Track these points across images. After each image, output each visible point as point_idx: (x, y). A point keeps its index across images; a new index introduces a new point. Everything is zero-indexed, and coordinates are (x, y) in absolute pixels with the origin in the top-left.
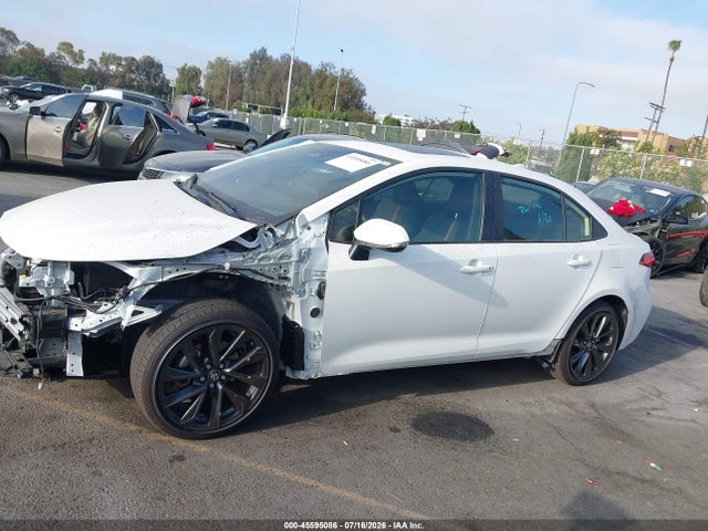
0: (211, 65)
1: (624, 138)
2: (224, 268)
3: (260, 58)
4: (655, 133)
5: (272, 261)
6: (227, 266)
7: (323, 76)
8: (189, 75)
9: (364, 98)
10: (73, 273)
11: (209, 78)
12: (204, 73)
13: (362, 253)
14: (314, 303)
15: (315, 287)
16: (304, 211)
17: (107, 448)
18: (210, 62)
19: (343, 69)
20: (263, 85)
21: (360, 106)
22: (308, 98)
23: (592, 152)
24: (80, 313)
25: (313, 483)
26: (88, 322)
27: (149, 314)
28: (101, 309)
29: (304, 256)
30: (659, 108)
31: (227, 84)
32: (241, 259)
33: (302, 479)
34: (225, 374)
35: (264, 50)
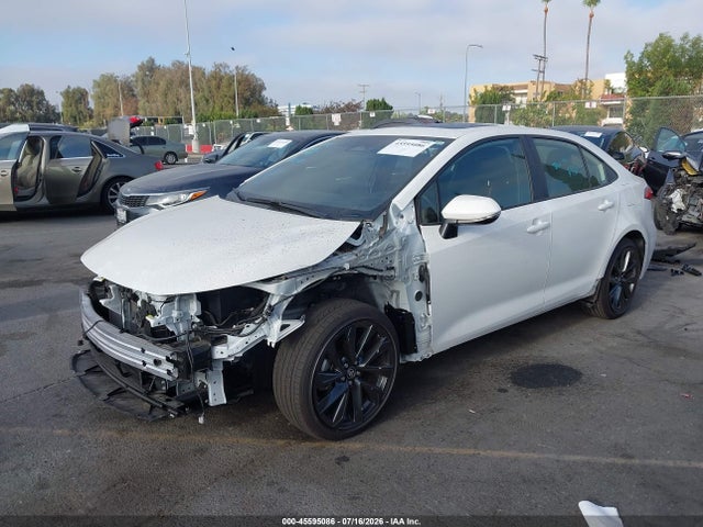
0: (97, 84)
1: (516, 92)
2: (344, 269)
3: (150, 69)
4: (543, 82)
5: (380, 254)
6: (347, 266)
7: (219, 79)
8: (76, 97)
9: (264, 93)
10: (199, 303)
11: (98, 98)
12: (91, 93)
13: (452, 231)
14: (418, 287)
15: (416, 271)
16: (394, 201)
17: (273, 466)
18: (95, 81)
19: (237, 68)
20: (159, 97)
21: (261, 102)
22: (207, 101)
23: (504, 109)
24: (221, 340)
25: (472, 451)
26: (232, 347)
27: (295, 325)
28: (244, 332)
29: (405, 243)
30: (543, 58)
31: (118, 100)
32: (354, 257)
33: (463, 451)
34: (360, 369)
35: (152, 61)
